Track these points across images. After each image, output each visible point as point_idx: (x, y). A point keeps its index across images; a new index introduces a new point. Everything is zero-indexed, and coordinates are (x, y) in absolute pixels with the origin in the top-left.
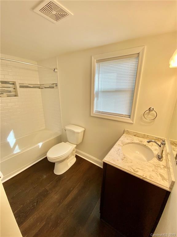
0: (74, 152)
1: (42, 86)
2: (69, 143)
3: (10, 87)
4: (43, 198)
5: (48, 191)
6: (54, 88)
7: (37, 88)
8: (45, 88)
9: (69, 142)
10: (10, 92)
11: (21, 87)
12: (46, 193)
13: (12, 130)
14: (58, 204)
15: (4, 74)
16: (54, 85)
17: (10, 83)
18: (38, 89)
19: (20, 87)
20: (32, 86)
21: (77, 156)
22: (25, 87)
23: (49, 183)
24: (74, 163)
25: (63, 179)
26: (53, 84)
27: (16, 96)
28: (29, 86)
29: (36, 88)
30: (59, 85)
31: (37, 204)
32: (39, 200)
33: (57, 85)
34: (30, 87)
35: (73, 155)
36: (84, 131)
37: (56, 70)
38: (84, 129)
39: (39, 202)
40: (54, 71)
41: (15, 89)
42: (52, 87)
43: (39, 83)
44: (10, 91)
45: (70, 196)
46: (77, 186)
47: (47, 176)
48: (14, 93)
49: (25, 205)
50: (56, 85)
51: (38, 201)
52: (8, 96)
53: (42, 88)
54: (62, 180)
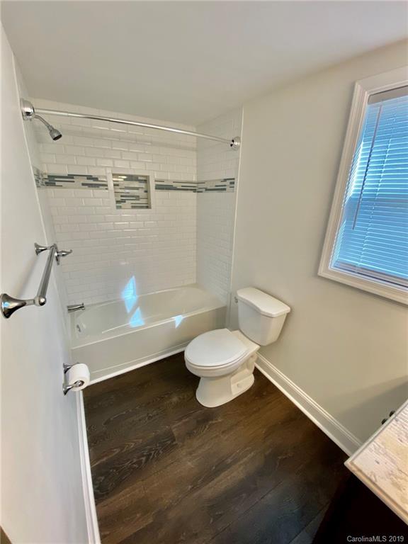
0: (253, 360)
1: (201, 186)
2: (242, 336)
3: (137, 189)
4: (161, 452)
5: (175, 440)
6: (225, 189)
7: (191, 190)
8: (207, 190)
9: (241, 331)
10: (137, 198)
11: (158, 187)
12: (169, 442)
13: (134, 277)
14: (190, 487)
15: (129, 160)
16: (228, 182)
17: (140, 178)
18: (192, 193)
19: (156, 188)
20: (179, 185)
21: (257, 373)
22: (166, 189)
23: (180, 419)
24: (248, 390)
25: (214, 422)
26: (225, 180)
27: (147, 207)
28: (175, 185)
29: (187, 190)
30: (238, 182)
31: (147, 460)
32: (153, 452)
33: (233, 183)
34: (176, 189)
35: (248, 367)
36: (288, 315)
37: (236, 143)
38: (289, 309)
39: (151, 457)
40: (232, 145)
41: (146, 192)
42: (221, 189)
43: (194, 179)
44: (138, 196)
45: (221, 480)
46: (245, 459)
47: (180, 399)
48: (144, 201)
49: (125, 450)
50: (231, 183)
51: (151, 454)
52: (133, 207)
53: (200, 190)
54: (210, 422)
